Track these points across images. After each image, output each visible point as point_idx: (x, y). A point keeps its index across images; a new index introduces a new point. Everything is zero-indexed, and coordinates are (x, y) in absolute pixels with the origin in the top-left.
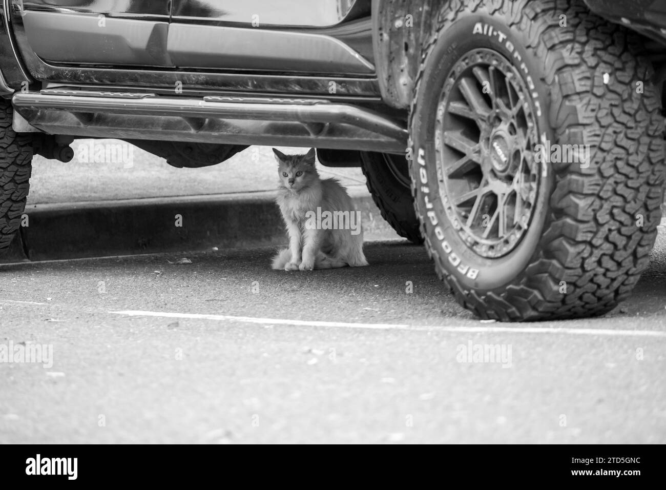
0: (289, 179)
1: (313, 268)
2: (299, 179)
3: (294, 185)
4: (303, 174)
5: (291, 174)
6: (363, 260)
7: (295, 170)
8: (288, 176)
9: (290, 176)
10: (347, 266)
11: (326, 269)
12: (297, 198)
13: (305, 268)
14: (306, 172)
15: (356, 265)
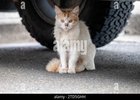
0: (65, 24)
1: (75, 72)
2: (70, 24)
3: (68, 27)
4: (73, 21)
5: (67, 21)
6: (93, 67)
7: (70, 19)
8: (64, 22)
9: (66, 22)
10: (86, 70)
11: (80, 72)
12: (67, 34)
13: (72, 72)
14: (75, 20)
15: (91, 69)
